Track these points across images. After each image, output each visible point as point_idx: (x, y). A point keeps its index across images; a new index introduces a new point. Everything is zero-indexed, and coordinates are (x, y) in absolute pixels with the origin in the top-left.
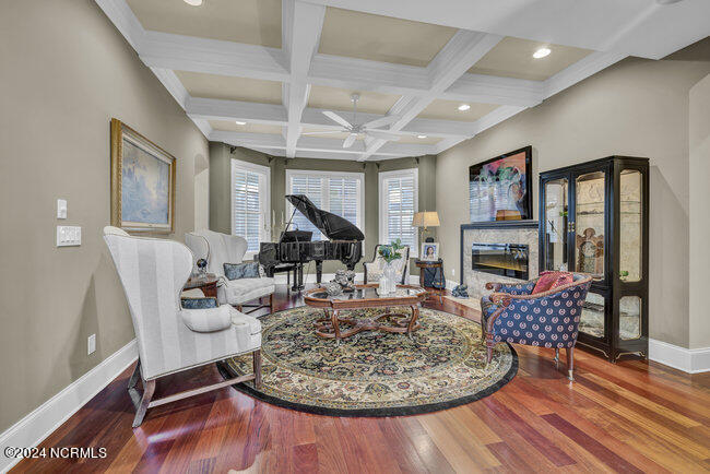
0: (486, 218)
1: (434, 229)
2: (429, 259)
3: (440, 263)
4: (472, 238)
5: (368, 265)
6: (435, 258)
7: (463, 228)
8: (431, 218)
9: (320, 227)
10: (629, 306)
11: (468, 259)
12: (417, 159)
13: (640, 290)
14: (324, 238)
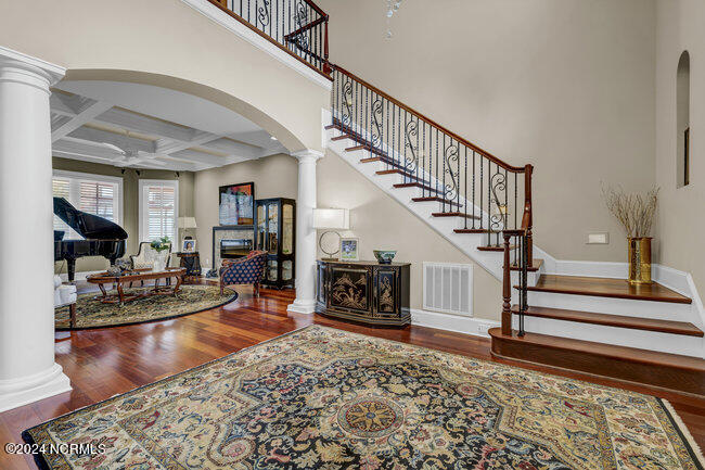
0: (234, 222)
1: (193, 230)
2: (188, 251)
3: (197, 253)
4: (220, 235)
5: (134, 258)
6: (193, 250)
7: (215, 229)
8: (190, 222)
9: (74, 227)
10: (287, 265)
11: (218, 250)
12: (178, 173)
13: (292, 257)
14: (80, 237)
